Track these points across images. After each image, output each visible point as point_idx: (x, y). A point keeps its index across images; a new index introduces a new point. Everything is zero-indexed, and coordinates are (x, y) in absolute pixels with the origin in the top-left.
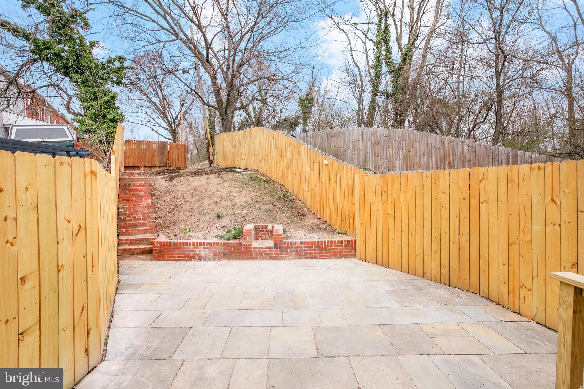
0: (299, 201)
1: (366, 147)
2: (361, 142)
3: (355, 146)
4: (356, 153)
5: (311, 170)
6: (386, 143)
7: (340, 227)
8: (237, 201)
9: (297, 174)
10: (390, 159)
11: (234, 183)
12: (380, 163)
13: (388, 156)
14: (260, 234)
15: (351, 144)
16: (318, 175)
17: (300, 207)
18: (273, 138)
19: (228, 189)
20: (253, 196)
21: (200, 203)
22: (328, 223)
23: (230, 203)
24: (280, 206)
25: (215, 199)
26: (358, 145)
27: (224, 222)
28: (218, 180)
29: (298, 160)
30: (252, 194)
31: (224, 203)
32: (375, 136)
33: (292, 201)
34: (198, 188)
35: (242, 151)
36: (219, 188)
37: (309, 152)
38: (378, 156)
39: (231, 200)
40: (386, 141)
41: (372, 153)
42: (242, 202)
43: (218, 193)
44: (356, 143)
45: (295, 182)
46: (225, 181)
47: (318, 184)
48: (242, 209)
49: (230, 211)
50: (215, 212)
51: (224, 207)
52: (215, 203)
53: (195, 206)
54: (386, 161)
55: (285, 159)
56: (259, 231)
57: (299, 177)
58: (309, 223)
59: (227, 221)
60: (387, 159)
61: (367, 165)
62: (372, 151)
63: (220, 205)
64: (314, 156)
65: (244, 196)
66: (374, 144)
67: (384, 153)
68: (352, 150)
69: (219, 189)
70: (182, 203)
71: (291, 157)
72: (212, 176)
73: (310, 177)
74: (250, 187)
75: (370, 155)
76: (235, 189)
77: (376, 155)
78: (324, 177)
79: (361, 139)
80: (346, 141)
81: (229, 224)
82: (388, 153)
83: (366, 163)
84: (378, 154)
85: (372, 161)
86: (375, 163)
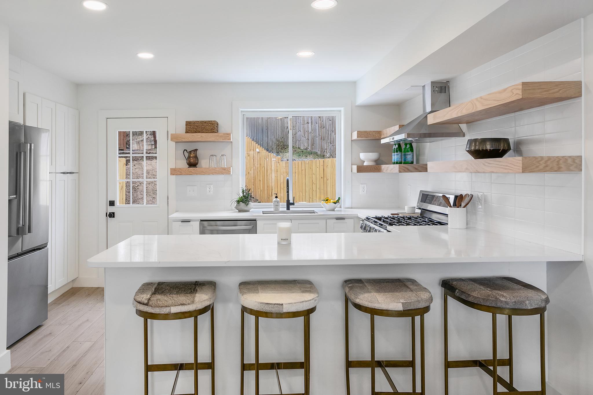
1: (314, 130)
2: (310, 124)
3: (305, 129)
4: (306, 135)
5: (248, 156)
6: (330, 127)
10: (333, 144)
12: (325, 147)
13: (332, 140)
15: (302, 126)
16: (253, 161)
21: (153, 184)
26: (308, 127)
32: (322, 120)
34: (151, 172)
38: (324, 140)
40: (330, 125)
41: (319, 136)
44: (306, 126)
47: (253, 168)
53: (149, 187)
54: (330, 145)
60: (331, 143)
61: (315, 149)
62: (319, 134)
66: (321, 127)
67: (328, 137)
68: (302, 133)
70: (138, 184)
75: (318, 138)
77: (323, 139)
78: (257, 163)
79: (310, 122)
80: (298, 123)
82: (332, 138)
83: (314, 147)
84: (324, 138)
85: (319, 145)
86: (321, 147)
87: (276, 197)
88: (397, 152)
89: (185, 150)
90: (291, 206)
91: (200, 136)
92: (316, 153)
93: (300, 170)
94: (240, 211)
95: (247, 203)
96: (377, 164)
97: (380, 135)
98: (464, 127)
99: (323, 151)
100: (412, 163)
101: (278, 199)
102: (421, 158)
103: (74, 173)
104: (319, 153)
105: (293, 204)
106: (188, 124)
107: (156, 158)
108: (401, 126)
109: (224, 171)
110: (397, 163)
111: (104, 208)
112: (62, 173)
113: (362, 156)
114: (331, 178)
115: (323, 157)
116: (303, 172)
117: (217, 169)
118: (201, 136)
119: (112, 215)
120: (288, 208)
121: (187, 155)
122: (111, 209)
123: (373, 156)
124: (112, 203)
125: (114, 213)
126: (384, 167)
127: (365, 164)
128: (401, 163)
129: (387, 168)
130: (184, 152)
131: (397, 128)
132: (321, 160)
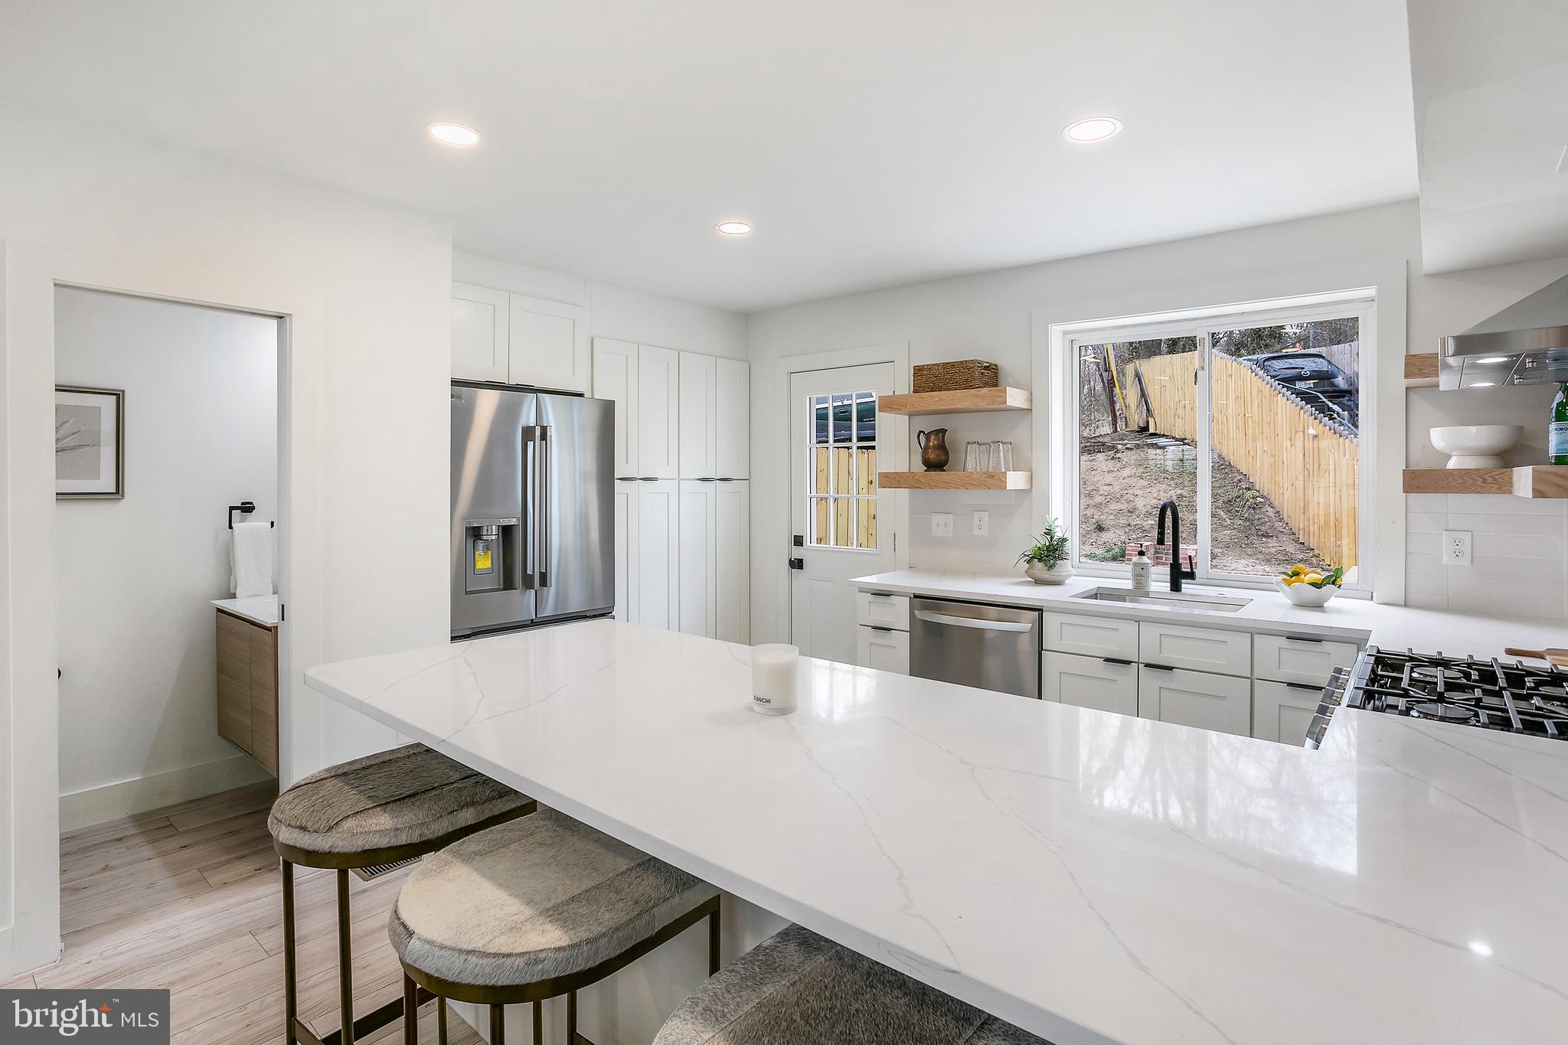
0: (1269, 509)
5: (1291, 446)
7: (1333, 559)
8: (1140, 503)
9: (1269, 453)
11: (1141, 470)
14: (1164, 558)
16: (1302, 457)
17: (1266, 520)
18: (1231, 376)
19: (1126, 481)
20: (1174, 495)
22: (1316, 552)
23: (1124, 506)
24: (1224, 517)
25: (1098, 499)
27: (1106, 537)
28: (1111, 463)
29: (1272, 424)
30: (1172, 492)
31: (1114, 506)
33: (1254, 507)
35: (1177, 400)
36: (1109, 478)
37: (1288, 408)
39: (1129, 502)
42: (1149, 506)
43: (1106, 488)
45: (1266, 469)
46: (1124, 467)
47: (1302, 474)
48: (1145, 519)
49: (1123, 521)
50: (1094, 521)
51: (1112, 514)
52: (1098, 506)
55: (1250, 421)
56: (1162, 553)
57: (1273, 459)
58: (1273, 550)
59: (1113, 536)
63: (1106, 510)
64: (1297, 418)
65: (1155, 495)
69: (1108, 482)
71: (1260, 418)
72: (1100, 457)
73: (1289, 460)
74: (1172, 479)
76: (1141, 481)
78: (1311, 463)
81: (1114, 540)
87: (1141, 553)
89: (920, 432)
90: (1183, 581)
91: (937, 399)
94: (1039, 582)
95: (1049, 564)
101: (1145, 559)
103: (731, 479)
105: (1191, 575)
106: (918, 371)
107: (873, 448)
109: (990, 481)
111: (784, 551)
112: (699, 479)
117: (976, 477)
118: (940, 399)
119: (797, 564)
120: (1176, 587)
121: (923, 443)
122: (797, 553)
124: (798, 541)
125: (801, 561)
127: (1452, 464)
130: (918, 437)
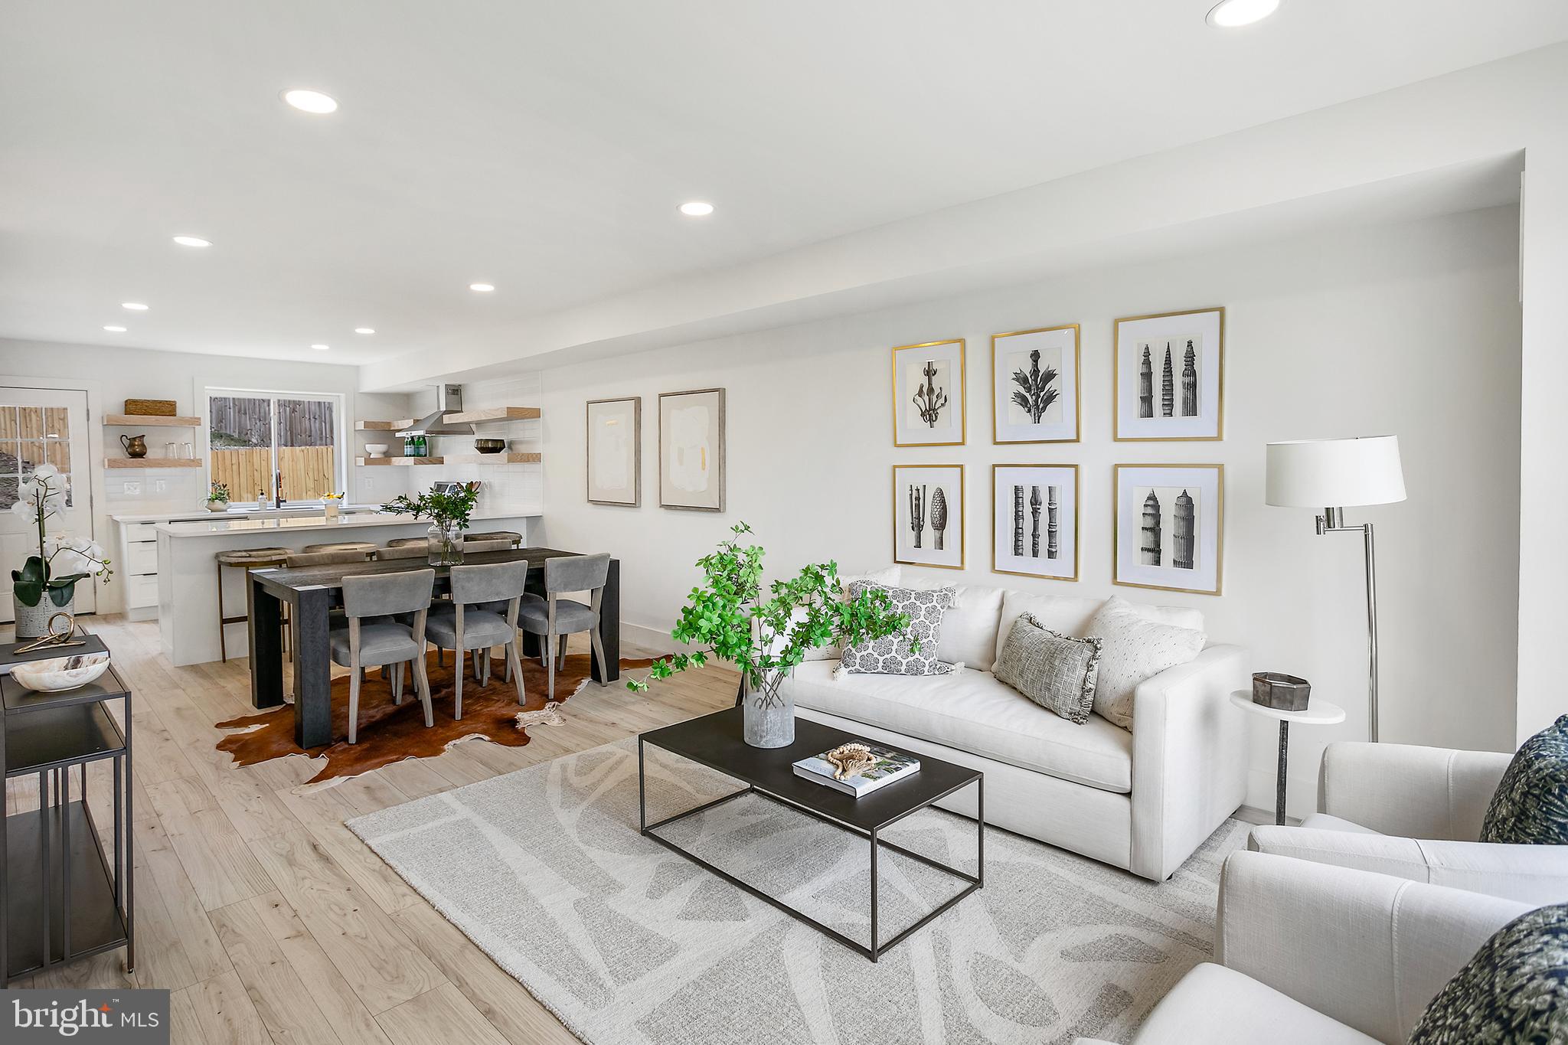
10: (265, 421)
12: (248, 425)
13: (262, 414)
41: (234, 407)
54: (258, 424)
60: (260, 420)
75: (232, 410)
82: (262, 411)
83: (223, 425)
84: (245, 410)
85: (234, 421)
86: (239, 425)
87: (262, 494)
88: (410, 444)
90: (281, 504)
91: (149, 419)
92: (230, 438)
93: (228, 462)
94: (214, 511)
95: (225, 501)
96: (386, 457)
97: (390, 427)
98: (473, 426)
99: (244, 433)
100: (426, 455)
102: (434, 451)
104: (236, 435)
105: (284, 501)
106: (128, 402)
108: (416, 421)
109: (192, 463)
110: (410, 456)
113: (369, 447)
114: (291, 474)
115: (245, 443)
116: (235, 467)
117: (183, 461)
120: (278, 506)
121: (127, 442)
123: (382, 448)
126: (394, 459)
127: (373, 456)
128: (414, 456)
129: (397, 461)
130: (122, 438)
131: (411, 423)
132: (242, 450)
